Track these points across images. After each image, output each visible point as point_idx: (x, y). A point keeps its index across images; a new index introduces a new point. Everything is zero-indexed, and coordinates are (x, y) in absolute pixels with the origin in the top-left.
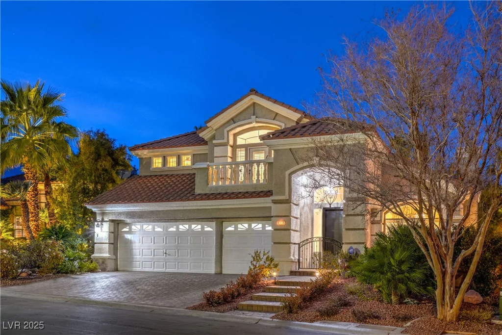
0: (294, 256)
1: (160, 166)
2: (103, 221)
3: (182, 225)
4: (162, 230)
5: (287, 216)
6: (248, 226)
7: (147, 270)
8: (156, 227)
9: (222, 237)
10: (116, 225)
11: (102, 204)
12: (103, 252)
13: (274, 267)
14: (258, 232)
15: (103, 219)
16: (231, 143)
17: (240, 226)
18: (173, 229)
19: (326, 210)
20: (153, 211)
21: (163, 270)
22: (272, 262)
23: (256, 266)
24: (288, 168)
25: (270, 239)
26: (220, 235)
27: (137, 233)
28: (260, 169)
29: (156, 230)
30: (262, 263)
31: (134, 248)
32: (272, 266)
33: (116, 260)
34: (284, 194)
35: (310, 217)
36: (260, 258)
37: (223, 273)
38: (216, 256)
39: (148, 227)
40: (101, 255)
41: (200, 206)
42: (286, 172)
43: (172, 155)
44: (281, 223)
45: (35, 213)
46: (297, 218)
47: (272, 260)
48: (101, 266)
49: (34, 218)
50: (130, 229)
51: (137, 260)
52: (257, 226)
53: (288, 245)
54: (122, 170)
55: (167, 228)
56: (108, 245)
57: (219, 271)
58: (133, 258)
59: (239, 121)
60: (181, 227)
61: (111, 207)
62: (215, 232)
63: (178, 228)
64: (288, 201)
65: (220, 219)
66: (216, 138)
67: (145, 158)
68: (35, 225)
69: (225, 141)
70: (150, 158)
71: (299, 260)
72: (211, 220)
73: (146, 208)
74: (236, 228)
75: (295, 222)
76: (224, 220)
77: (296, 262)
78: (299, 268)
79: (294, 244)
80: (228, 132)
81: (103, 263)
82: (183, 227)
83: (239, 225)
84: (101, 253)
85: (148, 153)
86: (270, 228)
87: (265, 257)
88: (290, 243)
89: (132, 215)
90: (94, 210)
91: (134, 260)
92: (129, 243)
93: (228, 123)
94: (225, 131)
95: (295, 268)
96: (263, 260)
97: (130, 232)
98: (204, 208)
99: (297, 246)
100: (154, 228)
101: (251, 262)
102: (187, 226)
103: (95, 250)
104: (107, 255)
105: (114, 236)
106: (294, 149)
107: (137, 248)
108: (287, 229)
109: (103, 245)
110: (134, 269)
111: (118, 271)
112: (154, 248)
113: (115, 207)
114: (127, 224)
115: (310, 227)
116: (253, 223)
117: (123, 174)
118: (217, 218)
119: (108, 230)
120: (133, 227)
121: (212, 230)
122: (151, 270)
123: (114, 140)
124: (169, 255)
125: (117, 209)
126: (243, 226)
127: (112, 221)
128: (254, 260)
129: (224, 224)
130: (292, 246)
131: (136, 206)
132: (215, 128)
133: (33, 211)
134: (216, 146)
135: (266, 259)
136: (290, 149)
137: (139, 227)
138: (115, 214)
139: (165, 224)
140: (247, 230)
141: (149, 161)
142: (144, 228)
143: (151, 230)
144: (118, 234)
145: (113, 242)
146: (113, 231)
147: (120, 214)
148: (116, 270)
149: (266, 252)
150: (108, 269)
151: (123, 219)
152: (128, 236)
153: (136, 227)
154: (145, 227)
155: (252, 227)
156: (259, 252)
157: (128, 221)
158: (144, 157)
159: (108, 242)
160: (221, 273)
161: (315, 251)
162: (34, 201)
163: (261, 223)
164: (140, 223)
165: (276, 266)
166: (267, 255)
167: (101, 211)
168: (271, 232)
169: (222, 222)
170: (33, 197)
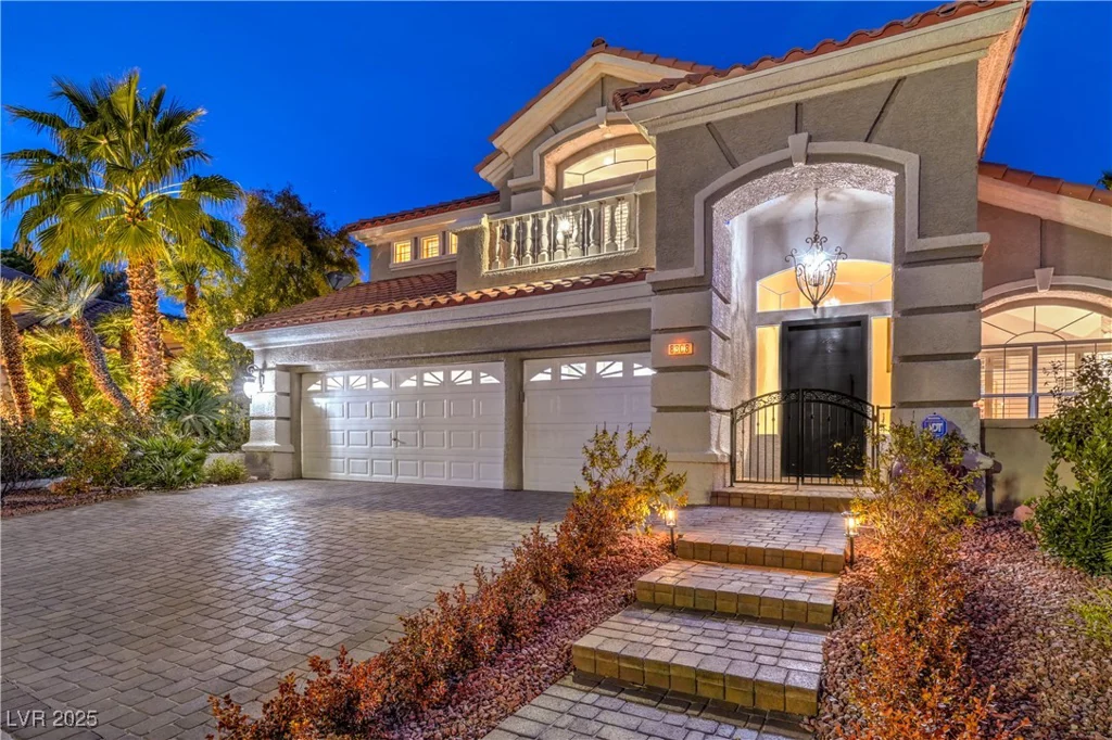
0: (718, 447)
1: (407, 258)
2: (265, 368)
3: (430, 372)
4: (387, 386)
5: (701, 329)
6: (587, 369)
7: (357, 476)
8: (374, 380)
9: (520, 398)
10: (295, 377)
11: (257, 329)
12: (266, 437)
13: (669, 490)
14: (611, 382)
15: (265, 365)
16: (550, 182)
17: (565, 370)
18: (410, 383)
19: (791, 329)
20: (361, 341)
21: (390, 478)
22: (657, 474)
23: (599, 484)
24: (702, 186)
25: (648, 400)
26: (517, 393)
27: (337, 394)
28: (617, 217)
29: (375, 386)
30: (622, 472)
31: (331, 428)
32: (661, 486)
33: (297, 454)
34: (689, 263)
35: (747, 344)
36: (614, 455)
37: (525, 488)
38: (507, 446)
39: (359, 380)
40: (260, 444)
41: (465, 320)
42: (697, 196)
43: (429, 233)
44: (679, 348)
45: (150, 358)
46: (724, 338)
47: (660, 462)
48: (259, 469)
49: (148, 369)
50: (324, 385)
51: (340, 455)
52: (611, 368)
53: (700, 414)
54: (336, 273)
55: (398, 381)
56: (273, 421)
57: (513, 484)
58: (330, 451)
59: (567, 126)
60: (427, 377)
61: (276, 336)
62: (503, 388)
63: (421, 380)
64: (703, 283)
65: (515, 354)
66: (515, 175)
67: (381, 245)
68: (152, 383)
69: (535, 178)
70: (389, 244)
71: (732, 458)
72: (495, 356)
73: (345, 333)
74: (556, 373)
75: (720, 346)
76: (525, 354)
77: (725, 464)
78: (733, 480)
79: (719, 411)
80: (542, 156)
81: (265, 460)
82: (434, 377)
83: (562, 368)
84: (261, 439)
85: (384, 232)
86: (648, 372)
87: (633, 454)
88: (706, 408)
89: (318, 351)
90: (247, 344)
91: (333, 455)
92: (321, 416)
93: (541, 136)
94: (536, 154)
95: (721, 482)
96: (626, 463)
97: (324, 392)
98: (475, 324)
99: (727, 418)
100: (371, 382)
101: (585, 469)
102: (440, 375)
103: (251, 433)
104: (271, 444)
105: (291, 402)
106: (718, 122)
107: (337, 428)
108: (703, 366)
109: (266, 421)
110: (333, 475)
111: (301, 478)
112: (372, 427)
113: (281, 335)
114: (316, 375)
115: (748, 370)
116: (600, 361)
117: (339, 280)
118: (510, 351)
119: (273, 389)
120: (330, 381)
121: (496, 381)
122: (366, 477)
123: (323, 215)
124: (403, 443)
125: (288, 340)
126: (572, 370)
127: (286, 368)
128: (593, 464)
129: (525, 366)
130: (716, 416)
131: (323, 331)
132: (511, 151)
133: (147, 354)
134: (515, 194)
135: (640, 460)
136: (708, 124)
137: (340, 380)
138: (287, 353)
139: (393, 371)
140: (583, 378)
141: (387, 250)
142: (351, 383)
143: (364, 387)
144: (300, 398)
145: (288, 415)
146: (287, 390)
147: (297, 351)
148: (297, 476)
149: (637, 435)
150: (275, 474)
151: (306, 363)
152: (320, 402)
153: (335, 381)
154: (352, 379)
155: (598, 371)
156: (610, 434)
157: (318, 367)
158: (378, 243)
159: (273, 414)
160: (520, 489)
161: (762, 432)
162: (146, 333)
163: (619, 361)
164: (341, 373)
165: (674, 485)
166: (641, 446)
167: (260, 346)
168: (649, 382)
169: (522, 360)
170: (145, 325)
